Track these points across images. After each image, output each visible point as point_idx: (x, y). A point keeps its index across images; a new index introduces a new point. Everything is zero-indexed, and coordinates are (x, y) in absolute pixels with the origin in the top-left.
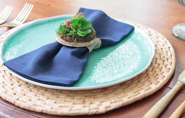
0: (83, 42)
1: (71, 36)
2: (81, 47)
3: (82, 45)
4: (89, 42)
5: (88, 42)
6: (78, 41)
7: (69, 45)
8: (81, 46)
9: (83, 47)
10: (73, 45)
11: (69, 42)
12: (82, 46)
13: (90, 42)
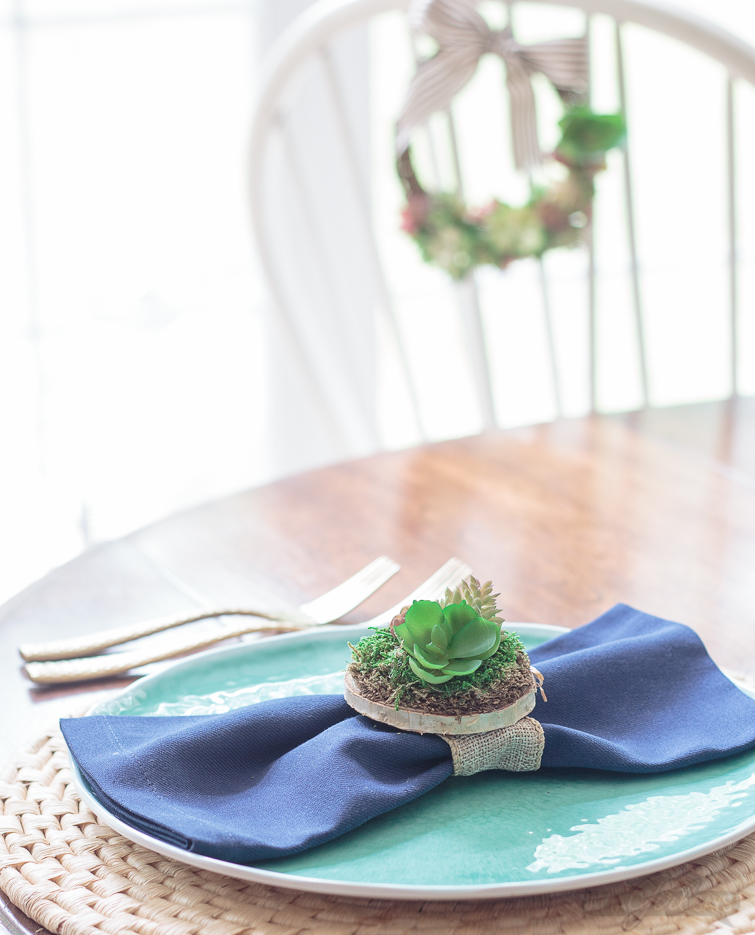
0: (430, 712)
1: (385, 673)
2: (417, 734)
3: (421, 724)
4: (459, 719)
5: (451, 715)
6: (408, 700)
7: (371, 711)
8: (416, 728)
9: (426, 735)
10: (384, 716)
11: (369, 698)
12: (423, 730)
13: (465, 719)
